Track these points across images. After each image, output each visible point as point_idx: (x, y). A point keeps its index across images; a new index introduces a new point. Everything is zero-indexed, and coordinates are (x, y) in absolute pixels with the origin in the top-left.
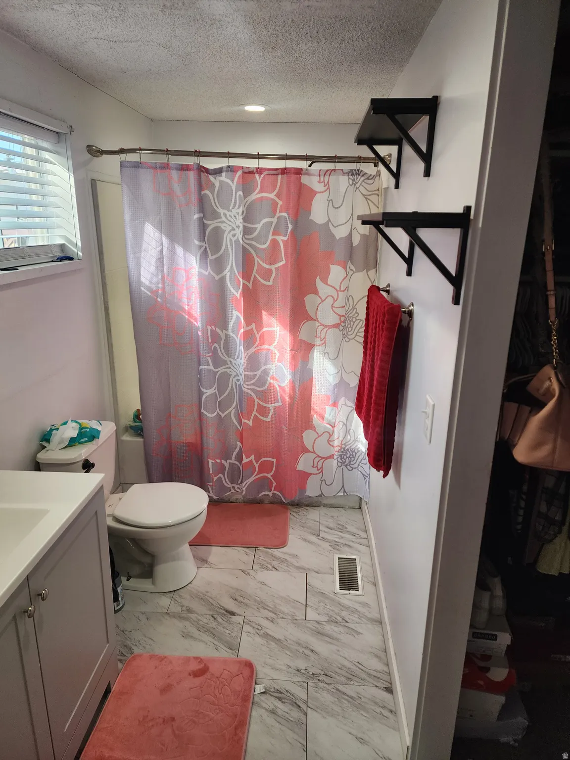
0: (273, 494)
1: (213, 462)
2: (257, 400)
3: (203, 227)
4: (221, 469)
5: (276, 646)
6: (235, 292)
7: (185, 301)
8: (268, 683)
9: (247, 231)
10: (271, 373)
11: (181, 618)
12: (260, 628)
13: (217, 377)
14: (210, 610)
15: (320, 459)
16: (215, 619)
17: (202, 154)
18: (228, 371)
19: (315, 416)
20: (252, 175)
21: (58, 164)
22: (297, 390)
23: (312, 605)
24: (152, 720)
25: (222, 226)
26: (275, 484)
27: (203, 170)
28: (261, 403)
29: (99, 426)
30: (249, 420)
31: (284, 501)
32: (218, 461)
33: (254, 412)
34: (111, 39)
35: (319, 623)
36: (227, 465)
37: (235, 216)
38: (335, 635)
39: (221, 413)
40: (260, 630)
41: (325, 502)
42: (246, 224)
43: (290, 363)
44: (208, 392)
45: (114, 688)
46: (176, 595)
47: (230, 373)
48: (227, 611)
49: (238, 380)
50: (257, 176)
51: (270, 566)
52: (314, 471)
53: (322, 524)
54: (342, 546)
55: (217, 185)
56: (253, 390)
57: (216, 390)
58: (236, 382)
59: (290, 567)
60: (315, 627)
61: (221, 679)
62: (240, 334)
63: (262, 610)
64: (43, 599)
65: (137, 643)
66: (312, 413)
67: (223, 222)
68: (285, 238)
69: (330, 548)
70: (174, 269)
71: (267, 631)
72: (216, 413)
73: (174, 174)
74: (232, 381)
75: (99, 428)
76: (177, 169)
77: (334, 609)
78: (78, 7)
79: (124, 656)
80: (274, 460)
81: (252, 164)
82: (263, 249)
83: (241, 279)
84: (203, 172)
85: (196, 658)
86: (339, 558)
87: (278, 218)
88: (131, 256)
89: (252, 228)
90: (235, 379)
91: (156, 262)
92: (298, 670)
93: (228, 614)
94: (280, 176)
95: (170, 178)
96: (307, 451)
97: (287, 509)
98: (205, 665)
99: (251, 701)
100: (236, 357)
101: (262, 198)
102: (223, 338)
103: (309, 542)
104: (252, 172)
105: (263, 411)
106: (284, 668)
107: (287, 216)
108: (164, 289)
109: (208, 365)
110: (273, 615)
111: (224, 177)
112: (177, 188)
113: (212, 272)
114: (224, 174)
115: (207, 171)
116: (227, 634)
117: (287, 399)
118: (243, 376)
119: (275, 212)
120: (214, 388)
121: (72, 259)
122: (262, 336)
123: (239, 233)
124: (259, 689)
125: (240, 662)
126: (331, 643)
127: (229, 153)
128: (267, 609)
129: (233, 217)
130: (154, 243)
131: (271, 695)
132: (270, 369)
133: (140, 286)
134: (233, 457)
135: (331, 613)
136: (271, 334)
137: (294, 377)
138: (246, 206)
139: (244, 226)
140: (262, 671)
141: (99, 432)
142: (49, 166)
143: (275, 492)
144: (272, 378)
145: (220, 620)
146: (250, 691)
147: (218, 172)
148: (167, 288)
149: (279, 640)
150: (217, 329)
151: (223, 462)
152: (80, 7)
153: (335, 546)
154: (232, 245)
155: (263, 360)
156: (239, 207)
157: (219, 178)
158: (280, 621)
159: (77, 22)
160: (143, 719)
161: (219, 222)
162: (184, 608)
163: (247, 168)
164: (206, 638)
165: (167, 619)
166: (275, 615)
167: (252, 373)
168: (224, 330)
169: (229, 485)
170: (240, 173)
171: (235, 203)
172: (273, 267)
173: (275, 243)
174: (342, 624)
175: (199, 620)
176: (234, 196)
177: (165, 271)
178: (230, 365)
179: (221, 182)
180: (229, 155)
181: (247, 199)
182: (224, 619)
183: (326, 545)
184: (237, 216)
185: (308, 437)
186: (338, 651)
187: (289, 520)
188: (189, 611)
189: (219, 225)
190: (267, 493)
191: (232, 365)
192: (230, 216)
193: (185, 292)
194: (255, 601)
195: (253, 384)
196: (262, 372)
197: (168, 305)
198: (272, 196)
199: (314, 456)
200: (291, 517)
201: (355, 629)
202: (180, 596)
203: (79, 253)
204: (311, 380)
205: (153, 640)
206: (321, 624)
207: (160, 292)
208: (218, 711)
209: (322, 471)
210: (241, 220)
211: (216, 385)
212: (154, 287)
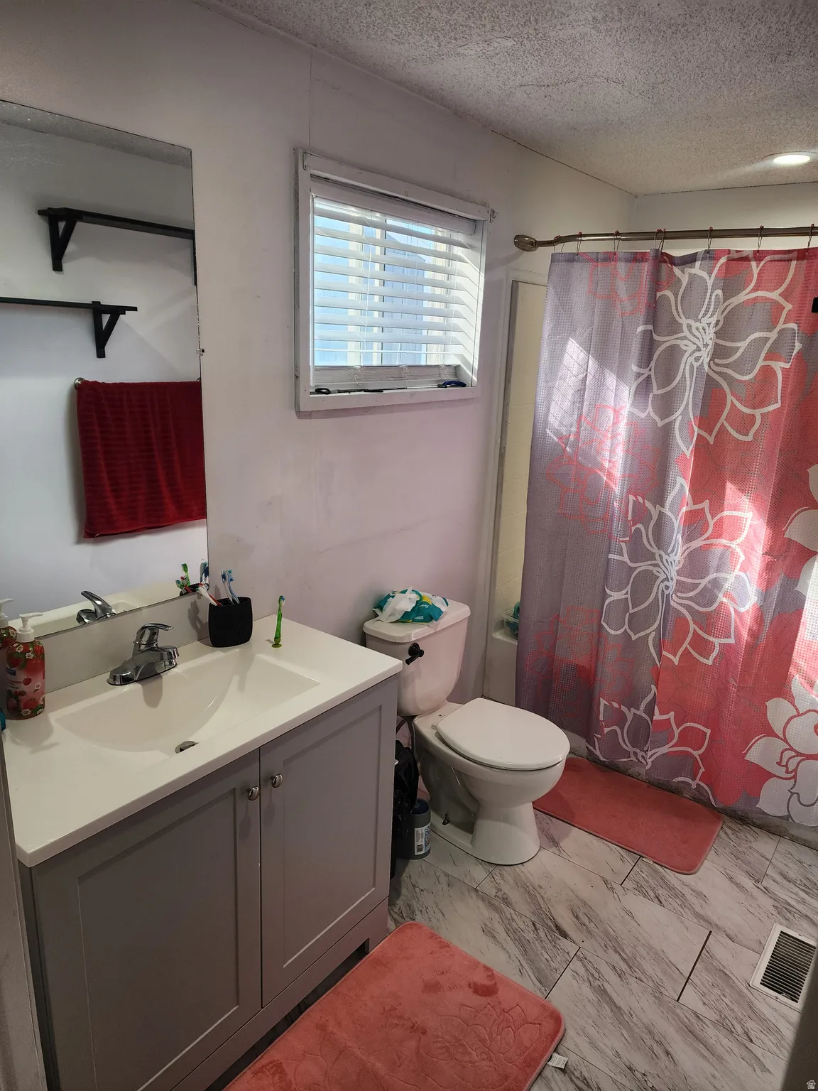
0: (698, 785)
1: (607, 704)
2: (692, 626)
3: (649, 346)
4: (621, 719)
5: (611, 1015)
6: (684, 448)
7: (607, 454)
8: (574, 1060)
9: (719, 352)
10: (726, 586)
11: (491, 905)
12: (596, 975)
13: (633, 576)
14: (533, 913)
15: (793, 754)
16: (536, 929)
17: (667, 235)
18: (655, 570)
19: (797, 676)
20: (746, 263)
21: (469, 261)
22: (767, 623)
23: (699, 983)
24: (400, 1017)
25: (681, 343)
26: (702, 770)
27: (667, 259)
28: (700, 632)
29: (444, 605)
30: (675, 655)
31: (713, 803)
32: (615, 705)
33: (686, 644)
34: (542, 84)
35: (698, 1017)
36: (630, 717)
37: (704, 329)
38: (720, 1050)
39: (631, 633)
40: (596, 978)
41: (794, 832)
42: (720, 342)
43: (760, 576)
44: (614, 596)
45: (374, 951)
46: (497, 871)
47: (657, 574)
48: (557, 927)
49: (667, 587)
50: (754, 264)
51: (651, 894)
52: (781, 771)
53: (775, 866)
54: (796, 915)
55: (685, 280)
56: (688, 608)
57: (628, 596)
58: (664, 589)
59: (686, 909)
60: (689, 1020)
61: (507, 1014)
62: (680, 516)
63: (611, 951)
64: (274, 785)
65: (424, 910)
66: (792, 670)
67: (685, 338)
68: (788, 366)
69: (772, 910)
70: (597, 408)
71: (607, 986)
72: (623, 630)
73: (622, 268)
74: (658, 588)
75: (443, 609)
76: (627, 260)
77: (736, 1009)
78: (485, 45)
79: (403, 917)
80: (708, 731)
81: (748, 245)
82: (745, 381)
83: (696, 429)
84: (665, 262)
85: (487, 968)
86: (781, 932)
87: (781, 332)
88: (542, 384)
89: (731, 348)
90: (662, 585)
91: (573, 395)
92: (630, 1069)
93: (557, 931)
94: (794, 263)
95: (614, 275)
96: (770, 733)
97: (719, 818)
98: (495, 984)
99: (538, 1071)
100: (669, 550)
101: (756, 298)
102: (655, 517)
103: (737, 885)
104: (746, 259)
105: (702, 646)
106: (610, 1053)
107: (796, 328)
108: (578, 434)
109: (621, 554)
110: (624, 966)
111: (697, 269)
112: (622, 289)
113: (652, 414)
114: (698, 264)
115: (672, 260)
116: (543, 959)
117: (745, 635)
118: (675, 580)
119: (775, 322)
120: (624, 592)
121: (464, 385)
122: (719, 525)
123: (705, 356)
124: (558, 1061)
125: (544, 1007)
126: (704, 1057)
127: (711, 230)
128: (620, 955)
129: (701, 330)
130: (575, 369)
131: (572, 1081)
132: (725, 580)
133: (545, 427)
134: (642, 706)
135: (727, 1012)
136: (737, 523)
137: (765, 601)
138: (725, 313)
139: (716, 344)
140: (573, 1039)
141: (440, 612)
142: (457, 265)
143: (700, 783)
144: (726, 595)
145: (542, 934)
146: (542, 1056)
147: (690, 260)
148: (583, 434)
149: (619, 1009)
150: (646, 502)
151: (623, 708)
152: (488, 44)
153: (783, 910)
154: (692, 374)
155: (714, 562)
156: (712, 315)
157: (689, 270)
158: (632, 980)
159: (492, 67)
160: (390, 1010)
161: (677, 339)
162: (500, 894)
163: (737, 251)
164: (515, 951)
165: (471, 897)
166: (629, 967)
167: (690, 580)
168: (658, 506)
169: (628, 747)
170: (723, 260)
171: (708, 308)
172: (758, 413)
173: (767, 373)
174: (739, 1038)
175: (513, 920)
176: (708, 297)
177: (585, 409)
178: (658, 561)
179: (692, 277)
180: (712, 234)
181: (729, 301)
182: (549, 936)
183: (767, 902)
184: (707, 328)
185: (777, 711)
186: (714, 1076)
187: (715, 836)
188: (506, 900)
189: (678, 342)
190: (688, 780)
191: (662, 561)
192: (697, 329)
193: (608, 442)
194: (607, 933)
195: (690, 599)
196: (709, 582)
197: (580, 458)
198: (775, 295)
199: (785, 746)
200: (722, 834)
201: (762, 1059)
202: (502, 876)
203: (474, 377)
204: (799, 613)
205: (444, 916)
206: (702, 1021)
207: (572, 438)
208: (486, 1057)
209: (795, 777)
210: (712, 335)
211: (629, 588)
212: (564, 431)
